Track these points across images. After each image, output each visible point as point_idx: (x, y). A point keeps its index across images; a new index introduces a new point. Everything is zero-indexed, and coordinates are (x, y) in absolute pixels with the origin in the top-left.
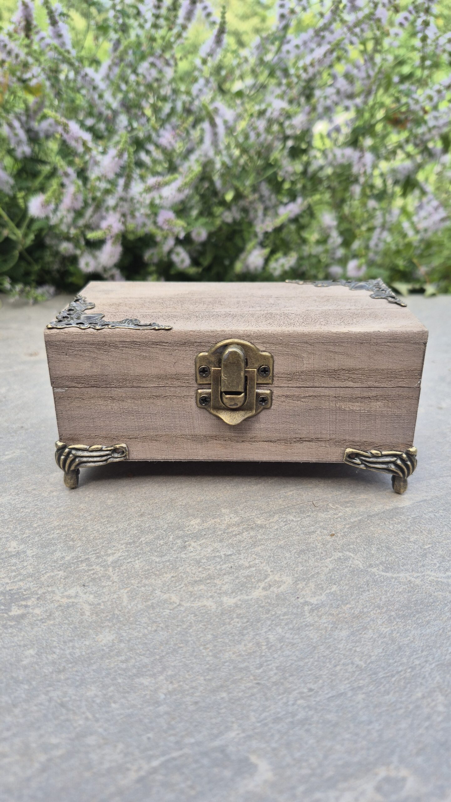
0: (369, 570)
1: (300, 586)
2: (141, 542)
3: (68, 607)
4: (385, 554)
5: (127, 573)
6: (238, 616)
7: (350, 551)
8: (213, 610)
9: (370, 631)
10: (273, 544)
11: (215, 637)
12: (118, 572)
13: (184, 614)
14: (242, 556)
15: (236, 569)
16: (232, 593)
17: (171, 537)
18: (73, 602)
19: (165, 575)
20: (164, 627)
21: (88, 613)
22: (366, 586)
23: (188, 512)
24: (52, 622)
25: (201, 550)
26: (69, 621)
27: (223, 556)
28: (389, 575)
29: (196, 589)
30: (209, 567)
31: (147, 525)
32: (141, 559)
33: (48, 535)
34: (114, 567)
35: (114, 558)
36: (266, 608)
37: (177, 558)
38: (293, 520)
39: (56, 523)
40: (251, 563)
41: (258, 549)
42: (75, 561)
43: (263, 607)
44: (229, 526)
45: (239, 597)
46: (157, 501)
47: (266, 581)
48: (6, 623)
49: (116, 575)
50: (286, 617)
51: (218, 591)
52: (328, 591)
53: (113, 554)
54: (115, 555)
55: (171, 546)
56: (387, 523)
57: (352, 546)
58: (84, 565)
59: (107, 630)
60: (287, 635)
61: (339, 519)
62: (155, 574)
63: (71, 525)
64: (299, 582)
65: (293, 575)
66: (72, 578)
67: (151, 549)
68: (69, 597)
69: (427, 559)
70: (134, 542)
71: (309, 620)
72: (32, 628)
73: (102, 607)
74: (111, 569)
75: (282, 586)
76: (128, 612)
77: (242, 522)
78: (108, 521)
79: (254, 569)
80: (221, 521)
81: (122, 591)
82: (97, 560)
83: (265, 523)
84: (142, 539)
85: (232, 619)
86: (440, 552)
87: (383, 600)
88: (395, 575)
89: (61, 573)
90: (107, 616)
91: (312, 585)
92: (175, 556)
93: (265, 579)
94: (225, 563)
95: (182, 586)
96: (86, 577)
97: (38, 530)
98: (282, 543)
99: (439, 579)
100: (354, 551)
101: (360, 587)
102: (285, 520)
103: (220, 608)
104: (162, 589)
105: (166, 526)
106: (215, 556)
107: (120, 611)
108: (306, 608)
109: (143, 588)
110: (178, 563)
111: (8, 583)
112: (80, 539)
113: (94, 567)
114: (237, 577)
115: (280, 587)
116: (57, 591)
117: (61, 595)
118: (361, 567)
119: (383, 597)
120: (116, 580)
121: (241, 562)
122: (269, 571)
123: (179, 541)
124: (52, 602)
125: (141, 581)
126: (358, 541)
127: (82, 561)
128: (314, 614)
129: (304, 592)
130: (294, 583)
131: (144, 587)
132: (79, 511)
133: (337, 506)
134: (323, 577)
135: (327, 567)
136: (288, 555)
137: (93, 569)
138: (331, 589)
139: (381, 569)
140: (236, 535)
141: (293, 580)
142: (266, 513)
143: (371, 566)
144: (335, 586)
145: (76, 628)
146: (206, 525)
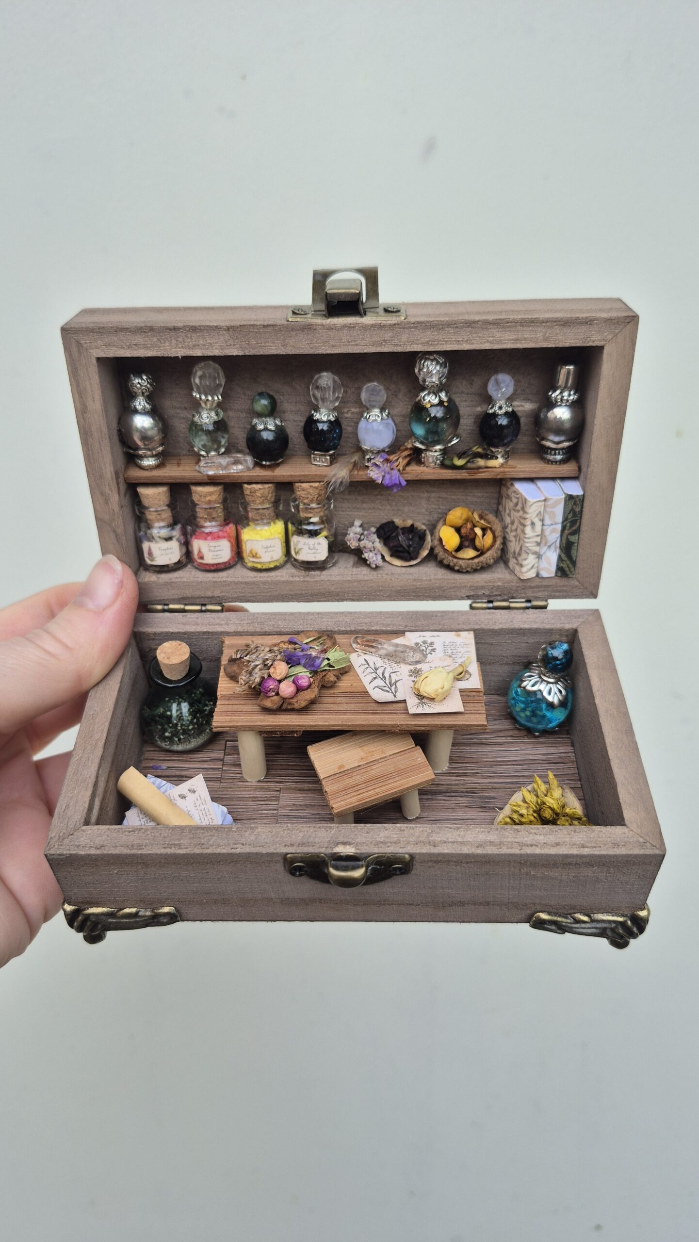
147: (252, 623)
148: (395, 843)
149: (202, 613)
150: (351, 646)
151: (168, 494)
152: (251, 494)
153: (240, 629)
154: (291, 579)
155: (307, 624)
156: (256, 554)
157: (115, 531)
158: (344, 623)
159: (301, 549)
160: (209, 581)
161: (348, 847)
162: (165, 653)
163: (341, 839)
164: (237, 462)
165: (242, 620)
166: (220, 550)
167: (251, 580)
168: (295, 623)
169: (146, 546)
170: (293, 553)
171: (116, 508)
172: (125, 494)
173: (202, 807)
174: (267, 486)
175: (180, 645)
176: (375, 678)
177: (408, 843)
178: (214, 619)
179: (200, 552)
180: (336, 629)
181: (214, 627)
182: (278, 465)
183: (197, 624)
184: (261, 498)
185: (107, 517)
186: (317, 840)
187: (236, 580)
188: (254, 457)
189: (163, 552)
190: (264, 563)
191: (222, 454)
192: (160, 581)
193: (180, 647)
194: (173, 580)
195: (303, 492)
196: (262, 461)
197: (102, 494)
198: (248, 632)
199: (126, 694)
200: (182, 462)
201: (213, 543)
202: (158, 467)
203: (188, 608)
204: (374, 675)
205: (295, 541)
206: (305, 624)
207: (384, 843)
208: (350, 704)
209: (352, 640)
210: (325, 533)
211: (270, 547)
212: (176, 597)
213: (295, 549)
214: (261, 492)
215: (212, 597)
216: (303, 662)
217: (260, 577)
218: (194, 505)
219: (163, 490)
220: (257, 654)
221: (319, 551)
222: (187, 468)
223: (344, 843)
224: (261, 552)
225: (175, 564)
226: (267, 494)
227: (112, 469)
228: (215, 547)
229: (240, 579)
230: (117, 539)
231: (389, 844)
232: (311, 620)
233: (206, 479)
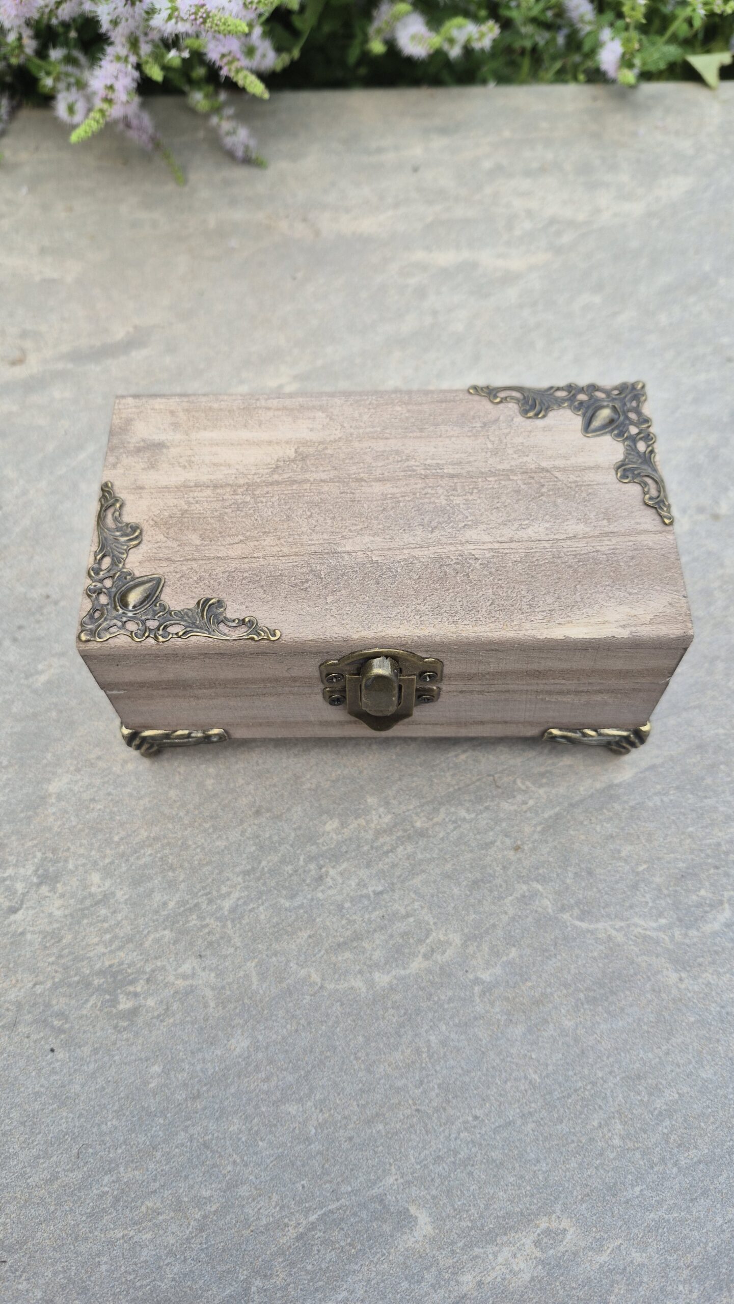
0: (560, 915)
1: (470, 950)
2: (263, 868)
3: (187, 994)
4: (583, 884)
5: (251, 930)
6: (395, 1007)
7: (538, 881)
8: (363, 995)
9: (551, 1025)
10: (438, 871)
11: (367, 1040)
12: (240, 929)
13: (328, 1002)
14: (396, 896)
15: (390, 920)
16: (386, 964)
17: (302, 858)
18: (192, 986)
19: (300, 934)
20: (305, 1024)
21: (212, 1004)
22: (552, 948)
23: (320, 805)
24: (171, 1021)
25: (343, 883)
26: (192, 1017)
27: (372, 894)
28: (584, 925)
29: (340, 958)
30: (354, 917)
31: (267, 835)
32: (266, 904)
33: (138, 858)
34: (233, 921)
35: (231, 902)
36: (428, 990)
37: (312, 899)
38: (464, 819)
39: (144, 834)
40: (409, 908)
41: (417, 881)
42: (182, 909)
43: (423, 989)
44: (378, 833)
45: (394, 973)
46: (276, 780)
47: (428, 941)
48: (117, 1023)
49: (237, 935)
50: (452, 1005)
51: (368, 962)
52: (505, 959)
53: (229, 894)
54: (232, 896)
55: (302, 876)
56: (594, 819)
57: (541, 871)
58: (194, 917)
59: (239, 1032)
60: (453, 1036)
61: (528, 815)
62: (287, 932)
63: (165, 837)
64: (469, 943)
65: (462, 930)
66: (184, 943)
67: (277, 883)
68: (185, 977)
69: (638, 893)
70: (253, 869)
71: (479, 1009)
72: (151, 1031)
73: (228, 993)
74: (229, 923)
75: (448, 951)
76: (261, 1001)
77: (395, 826)
78: (213, 826)
79: (411, 919)
80: (367, 822)
81: (248, 964)
82: (210, 908)
83: (427, 825)
84: (264, 863)
85: (386, 1009)
86: (658, 880)
87: (573, 971)
88: (592, 927)
89: (167, 932)
90: (236, 1008)
91: (486, 948)
92: (309, 896)
93: (427, 937)
94: (375, 909)
95: (322, 953)
96: (200, 941)
97: (122, 847)
98: (448, 867)
99: (648, 933)
100: (543, 880)
101: (546, 950)
102: (454, 818)
103: (371, 992)
104: (298, 959)
105: (293, 835)
106: (361, 896)
107: (251, 998)
108: (477, 989)
109: (274, 959)
110: (315, 911)
111: (104, 954)
112: (181, 866)
113: (208, 921)
114: (391, 936)
115: (444, 952)
116: (168, 967)
117: (174, 973)
118: (550, 911)
119: (572, 967)
120: (239, 944)
121: (396, 906)
122: (431, 923)
123: (312, 866)
124: (166, 986)
125: (271, 945)
126: (551, 859)
127: (190, 909)
128: (486, 999)
129: (474, 962)
130: (462, 945)
131: (276, 955)
132: (171, 807)
133: (528, 783)
134: (500, 933)
135: (506, 913)
136: (456, 891)
137: (207, 925)
138: (508, 955)
139: (575, 914)
140: (388, 852)
141: (461, 940)
142: (427, 803)
143: (563, 909)
144: (514, 950)
145: (202, 1029)
146: (346, 832)
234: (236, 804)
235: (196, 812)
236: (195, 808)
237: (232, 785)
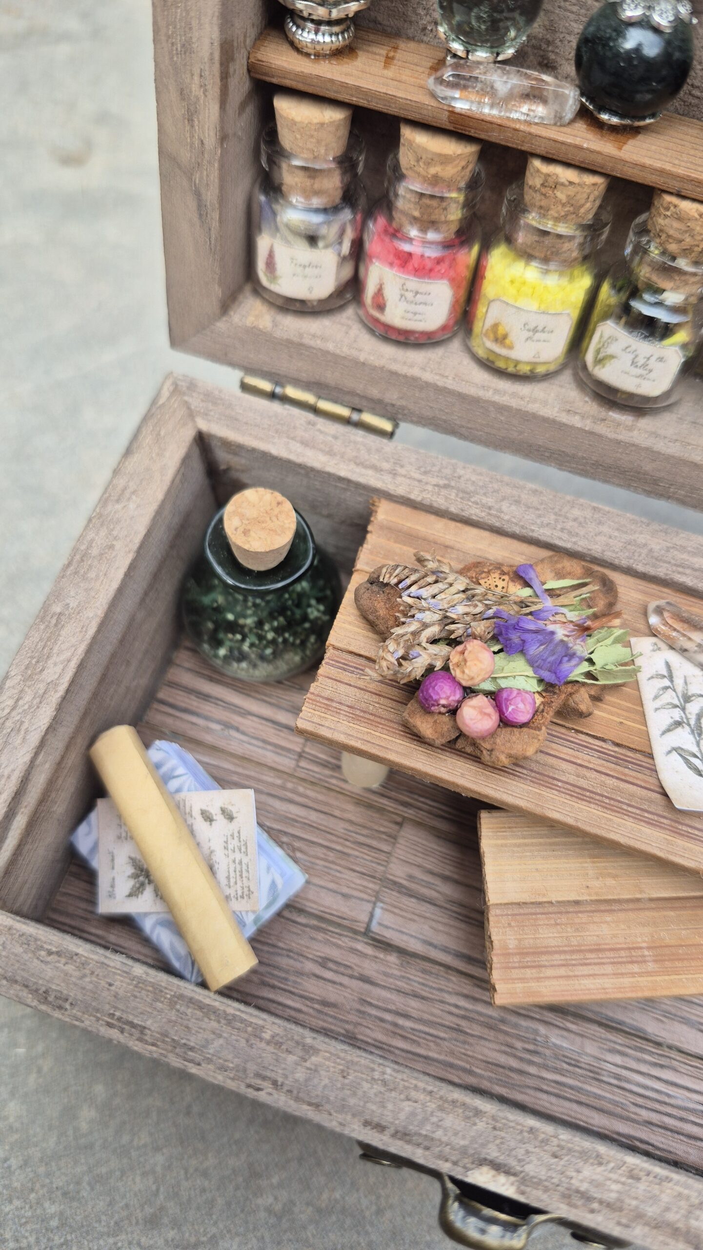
46: (211, 1161)
147: (446, 486)
148: (609, 1205)
149: (349, 429)
150: (645, 614)
151: (344, 132)
152: (543, 190)
153: (415, 496)
154: (564, 418)
155: (562, 530)
156: (505, 337)
157: (198, 195)
158: (644, 551)
159: (612, 357)
160: (382, 368)
161: (502, 1178)
162: (242, 516)
163: (492, 1152)
164: (534, 95)
165: (425, 473)
166: (425, 304)
167: (472, 391)
168: (539, 516)
169: (264, 243)
170: (589, 357)
171: (211, 139)
172: (243, 106)
173: (238, 856)
174: (590, 179)
175: (279, 503)
176: (678, 724)
177: (639, 1216)
178: (369, 451)
179: (379, 292)
180: (624, 563)
181: (363, 471)
182: (636, 131)
183: (330, 453)
184: (564, 205)
185: (185, 156)
186: (439, 1134)
187: (440, 384)
188: (582, 94)
189: (299, 270)
190: (517, 363)
191: (504, 62)
192: (278, 334)
193: (277, 510)
194: (307, 341)
195: (676, 224)
196: (602, 109)
197: (182, 93)
198: (431, 506)
199: (156, 551)
200: (399, 55)
201: (413, 283)
202: (338, 53)
203: (324, 405)
204: (677, 714)
205: (606, 336)
206: (559, 527)
207: (587, 1198)
208: (603, 777)
209: (652, 606)
210: (681, 336)
211: (543, 331)
212: (304, 376)
213: (598, 351)
214: (571, 191)
215: (380, 402)
216: (534, 650)
217: (496, 391)
218: (398, 175)
219: (335, 116)
220: (434, 589)
221: (652, 375)
222: (406, 75)
223: (497, 1167)
224: (517, 336)
225: (320, 301)
226: (582, 202)
227: (216, 34)
228: (417, 293)
229: (450, 384)
230: (201, 215)
231: (595, 1205)
232: (575, 520)
233: (443, 120)
234: (120, 1184)
235: (42, 1170)
236: (41, 1160)
237: (125, 1139)
